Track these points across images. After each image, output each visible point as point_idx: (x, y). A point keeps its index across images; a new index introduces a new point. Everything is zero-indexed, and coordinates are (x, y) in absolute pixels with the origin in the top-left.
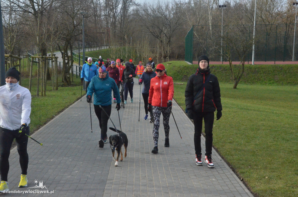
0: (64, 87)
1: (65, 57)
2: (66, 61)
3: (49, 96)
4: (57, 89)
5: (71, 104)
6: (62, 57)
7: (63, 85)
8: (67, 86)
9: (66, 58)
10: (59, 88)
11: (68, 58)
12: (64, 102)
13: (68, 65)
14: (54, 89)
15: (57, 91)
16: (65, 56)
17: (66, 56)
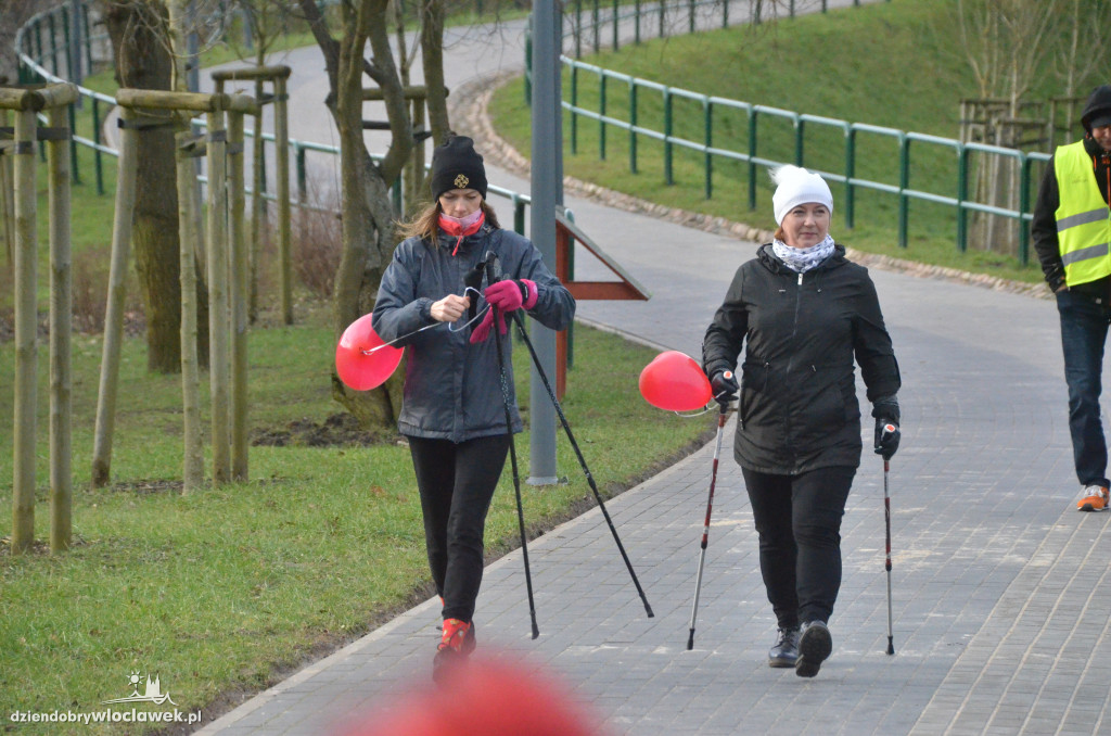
0: (333, 450)
1: (356, 95)
2: (378, 145)
3: (109, 555)
4: (233, 472)
5: (323, 650)
6: (331, 101)
7: (335, 420)
8: (369, 441)
9: (375, 111)
10: (263, 460)
11: (394, 109)
12: (251, 621)
13: (391, 191)
14: (197, 475)
15: (227, 493)
16: (356, 82)
17: (368, 82)
